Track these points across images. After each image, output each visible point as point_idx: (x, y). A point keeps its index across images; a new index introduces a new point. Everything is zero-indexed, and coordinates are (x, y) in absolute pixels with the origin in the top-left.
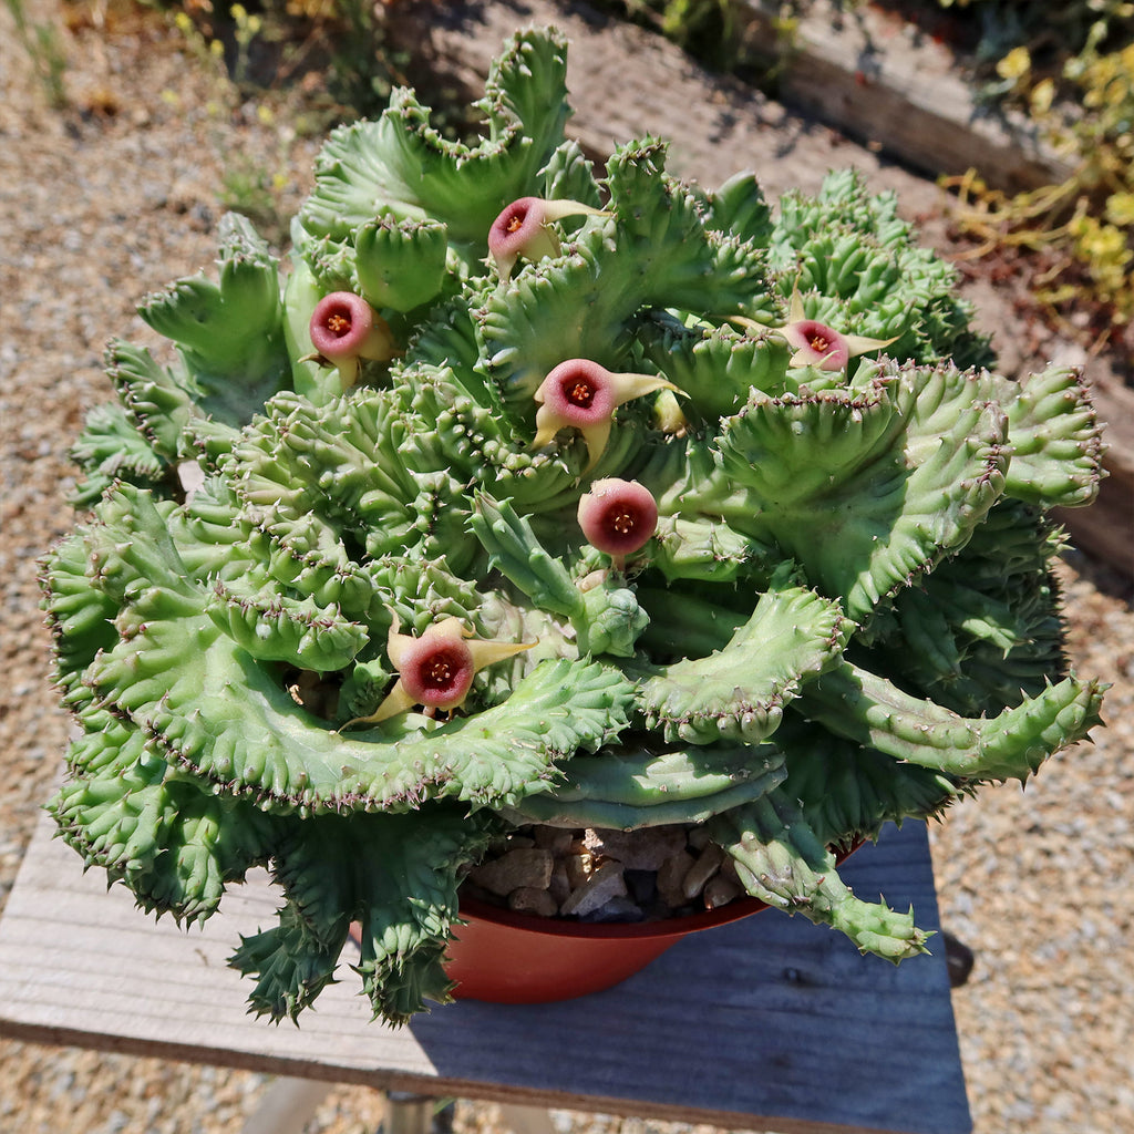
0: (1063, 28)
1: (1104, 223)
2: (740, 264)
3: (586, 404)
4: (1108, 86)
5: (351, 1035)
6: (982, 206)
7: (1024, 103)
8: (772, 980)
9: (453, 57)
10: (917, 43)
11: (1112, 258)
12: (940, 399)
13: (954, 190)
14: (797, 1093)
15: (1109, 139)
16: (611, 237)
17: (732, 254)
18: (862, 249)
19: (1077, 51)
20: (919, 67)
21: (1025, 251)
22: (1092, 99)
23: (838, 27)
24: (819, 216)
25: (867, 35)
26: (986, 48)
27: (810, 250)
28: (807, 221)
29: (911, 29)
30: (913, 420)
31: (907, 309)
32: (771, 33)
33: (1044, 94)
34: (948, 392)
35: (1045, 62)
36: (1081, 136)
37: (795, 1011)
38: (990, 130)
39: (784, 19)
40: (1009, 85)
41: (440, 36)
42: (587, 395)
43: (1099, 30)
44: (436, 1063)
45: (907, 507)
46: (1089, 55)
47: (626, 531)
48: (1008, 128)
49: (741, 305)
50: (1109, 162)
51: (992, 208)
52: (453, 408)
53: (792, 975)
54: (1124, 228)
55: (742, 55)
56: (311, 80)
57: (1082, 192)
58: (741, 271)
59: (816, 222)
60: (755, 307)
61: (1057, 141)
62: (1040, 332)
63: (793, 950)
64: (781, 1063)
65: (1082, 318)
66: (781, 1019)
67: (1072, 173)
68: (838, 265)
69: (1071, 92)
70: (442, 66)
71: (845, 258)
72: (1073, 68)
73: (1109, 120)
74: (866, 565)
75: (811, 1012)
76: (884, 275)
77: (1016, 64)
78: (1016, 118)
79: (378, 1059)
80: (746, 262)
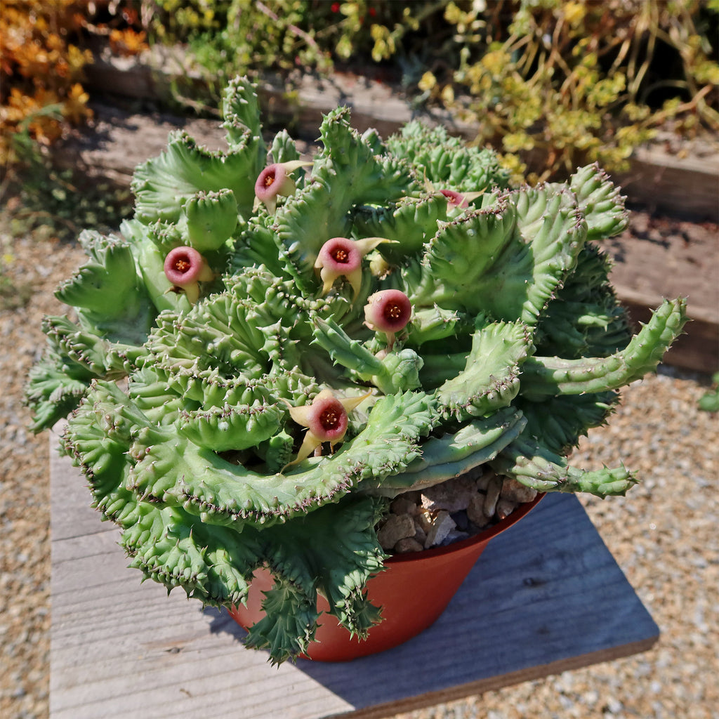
0: (445, 57)
1: (504, 154)
2: (396, 170)
3: (345, 261)
4: (480, 81)
5: (294, 705)
7: (439, 102)
8: (519, 588)
9: (99, 166)
10: (368, 86)
11: (516, 170)
12: (528, 205)
14: (559, 644)
15: (491, 109)
16: (332, 168)
17: (390, 165)
18: (446, 152)
19: (457, 67)
20: (373, 98)
22: (474, 89)
23: (321, 89)
24: (414, 144)
25: (338, 89)
26: (406, 79)
27: (418, 161)
28: (409, 148)
29: (362, 79)
30: (519, 219)
31: (486, 171)
32: (285, 102)
33: (448, 93)
34: (531, 200)
35: (442, 78)
36: (477, 111)
37: (539, 600)
39: (289, 93)
40: (427, 94)
41: (87, 156)
42: (345, 256)
43: (465, 52)
44: (352, 703)
45: (536, 260)
46: (464, 66)
47: (397, 316)
48: (434, 118)
49: (403, 191)
50: (496, 121)
52: (274, 284)
53: (529, 581)
54: (515, 153)
56: (13, 203)
57: (486, 141)
58: (398, 173)
59: (414, 148)
60: (410, 191)
61: (464, 117)
63: (524, 568)
64: (543, 631)
66: (533, 608)
67: (477, 132)
68: (436, 164)
69: (462, 89)
70: (94, 173)
71: (438, 160)
72: (459, 76)
73: (487, 98)
74: (525, 297)
75: (547, 598)
76: (463, 161)
77: (428, 82)
78: (437, 111)
79: (316, 713)
80: (399, 167)
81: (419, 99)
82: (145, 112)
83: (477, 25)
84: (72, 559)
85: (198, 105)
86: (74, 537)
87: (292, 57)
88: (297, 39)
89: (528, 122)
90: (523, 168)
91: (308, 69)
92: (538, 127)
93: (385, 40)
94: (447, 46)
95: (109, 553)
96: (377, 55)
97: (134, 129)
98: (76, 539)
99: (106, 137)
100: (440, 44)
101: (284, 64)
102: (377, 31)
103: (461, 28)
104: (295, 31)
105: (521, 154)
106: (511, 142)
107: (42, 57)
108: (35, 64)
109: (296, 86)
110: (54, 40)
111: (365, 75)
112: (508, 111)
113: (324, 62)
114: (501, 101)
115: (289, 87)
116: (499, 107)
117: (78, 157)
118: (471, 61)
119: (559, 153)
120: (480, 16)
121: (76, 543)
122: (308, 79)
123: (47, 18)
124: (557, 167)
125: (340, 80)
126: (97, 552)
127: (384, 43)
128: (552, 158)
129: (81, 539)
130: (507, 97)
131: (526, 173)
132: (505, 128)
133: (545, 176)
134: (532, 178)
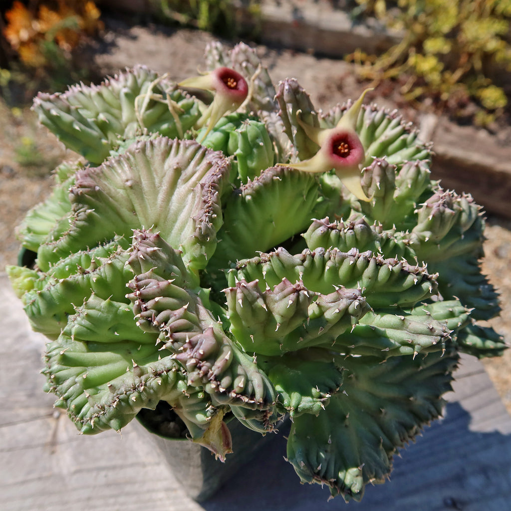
1: (424, 55)
6: (368, 63)
7: (372, 13)
11: (433, 69)
13: (353, 61)
15: (415, 18)
21: (394, 79)
22: (402, 3)
23: (279, 3)
25: (292, 4)
32: (248, 15)
33: (380, 6)
38: (361, 30)
39: (253, 7)
40: (363, 7)
48: (369, 27)
50: (418, 28)
51: (373, 64)
54: (435, 55)
55: (239, 28)
57: (411, 45)
62: (412, 112)
65: (428, 102)
67: (401, 39)
78: (371, 22)
81: (357, 11)
82: (143, 24)
85: (182, 18)
89: (446, 28)
90: (441, 67)
92: (453, 35)
97: (134, 38)
99: (113, 44)
105: (440, 56)
106: (432, 45)
109: (259, 1)
112: (430, 20)
114: (423, 10)
115: (253, 1)
116: (422, 17)
117: (91, 60)
119: (470, 55)
124: (468, 68)
130: (429, 8)
131: (442, 72)
132: (427, 35)
133: (458, 74)
134: (447, 75)
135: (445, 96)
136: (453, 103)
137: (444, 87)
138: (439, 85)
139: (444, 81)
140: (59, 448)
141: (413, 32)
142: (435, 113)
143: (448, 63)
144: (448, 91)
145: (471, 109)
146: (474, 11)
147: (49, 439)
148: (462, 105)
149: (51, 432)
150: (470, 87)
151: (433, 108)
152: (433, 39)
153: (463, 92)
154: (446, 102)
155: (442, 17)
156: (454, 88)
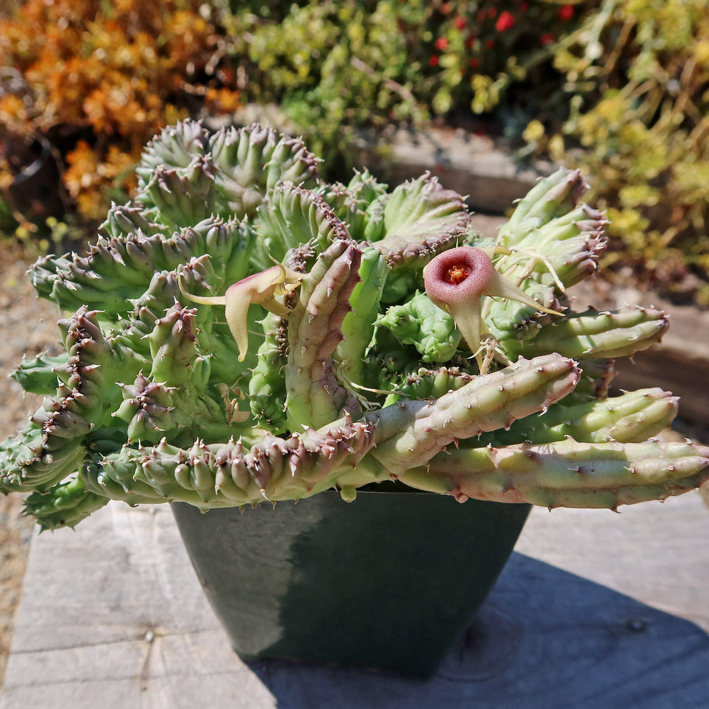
81: (524, 152)
83: (591, 72)
84: (32, 684)
86: (41, 650)
87: (387, 112)
88: (393, 93)
89: (652, 173)
90: (645, 224)
91: (404, 123)
92: (661, 181)
93: (487, 89)
94: (555, 98)
95: (84, 681)
96: (478, 106)
98: (43, 654)
100: (547, 95)
101: (378, 119)
102: (479, 82)
103: (572, 76)
104: (391, 86)
105: (643, 210)
106: (630, 196)
107: (140, 116)
108: (134, 123)
109: (390, 141)
110: (153, 100)
111: (465, 128)
112: (626, 163)
113: (420, 116)
114: (617, 151)
115: (382, 141)
116: (615, 160)
118: (584, 110)
119: (687, 209)
120: (595, 63)
121: (43, 661)
122: (403, 135)
123: (148, 80)
124: (685, 225)
125: (437, 135)
126: (67, 677)
127: (486, 93)
128: (677, 215)
129: (50, 655)
130: (625, 149)
131: (647, 232)
132: (623, 182)
133: (670, 235)
134: (653, 236)
135: (651, 264)
136: (663, 273)
137: (649, 253)
138: (642, 250)
139: (649, 244)
140: (151, 684)
141: (603, 178)
142: (637, 287)
143: (656, 219)
144: (656, 258)
145: (690, 282)
146: (690, 150)
147: (139, 670)
148: (677, 278)
149: (142, 661)
150: (688, 253)
151: (634, 282)
152: (633, 187)
153: (677, 260)
154: (653, 272)
155: (645, 158)
156: (665, 253)
